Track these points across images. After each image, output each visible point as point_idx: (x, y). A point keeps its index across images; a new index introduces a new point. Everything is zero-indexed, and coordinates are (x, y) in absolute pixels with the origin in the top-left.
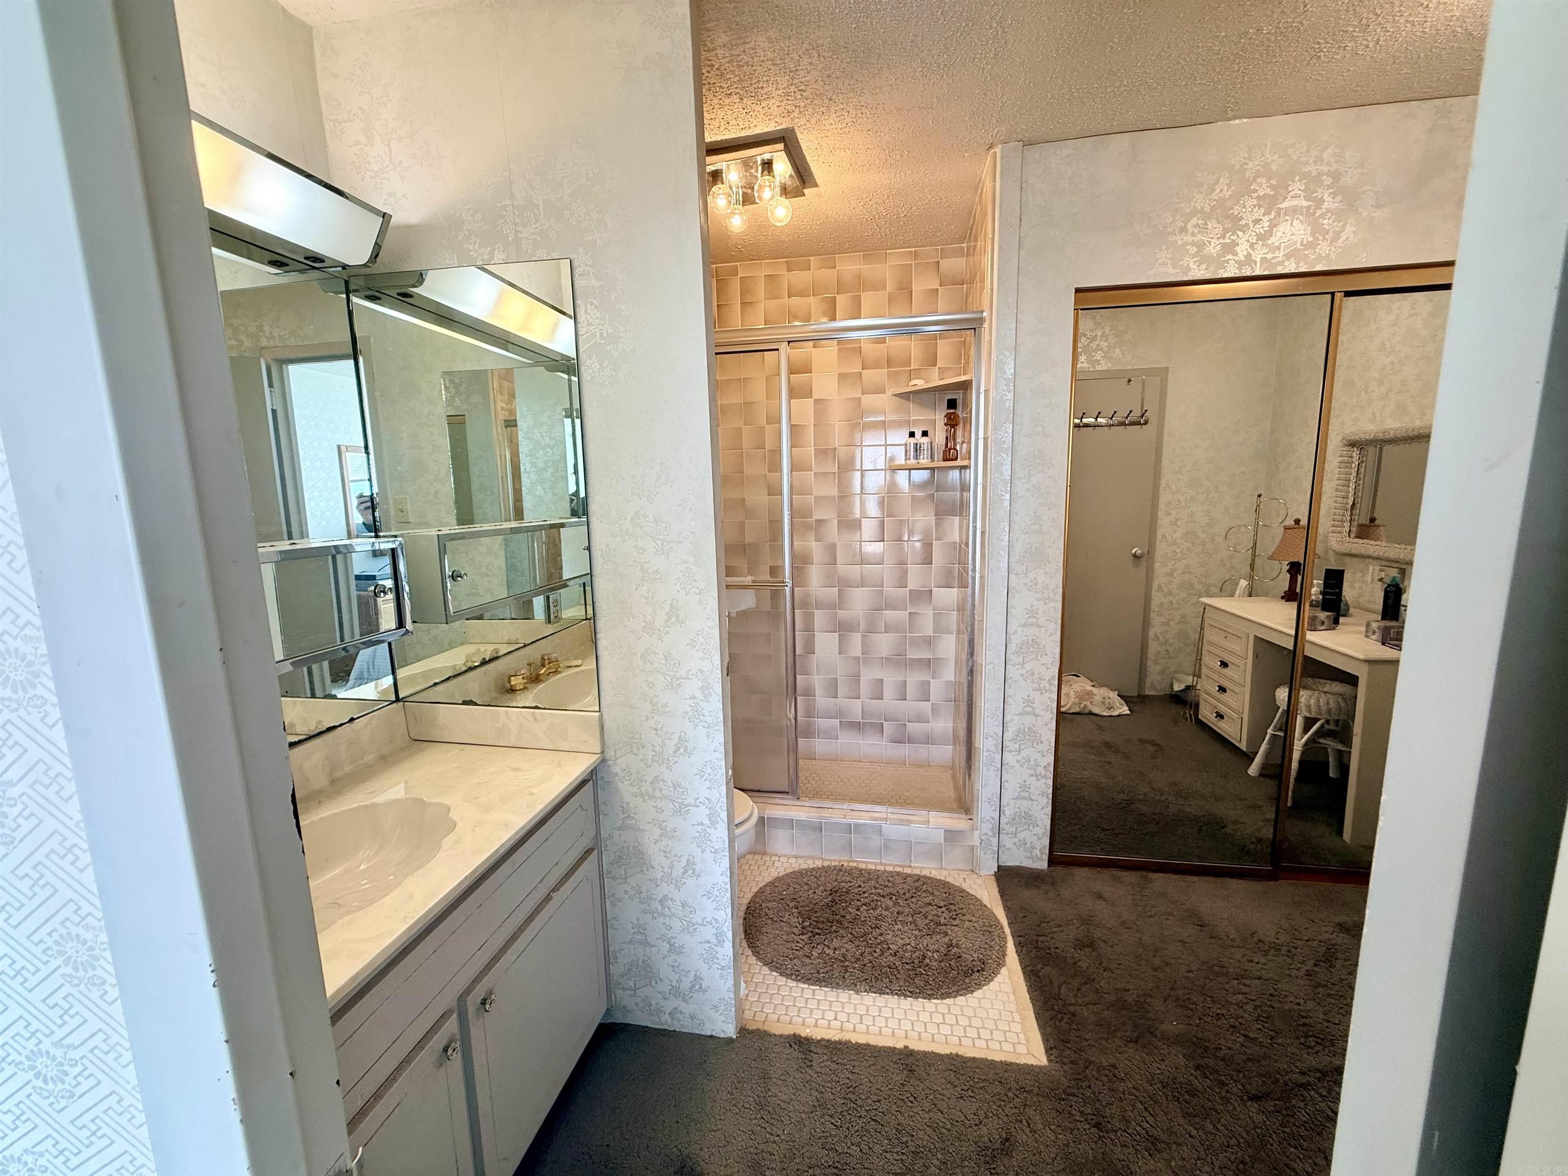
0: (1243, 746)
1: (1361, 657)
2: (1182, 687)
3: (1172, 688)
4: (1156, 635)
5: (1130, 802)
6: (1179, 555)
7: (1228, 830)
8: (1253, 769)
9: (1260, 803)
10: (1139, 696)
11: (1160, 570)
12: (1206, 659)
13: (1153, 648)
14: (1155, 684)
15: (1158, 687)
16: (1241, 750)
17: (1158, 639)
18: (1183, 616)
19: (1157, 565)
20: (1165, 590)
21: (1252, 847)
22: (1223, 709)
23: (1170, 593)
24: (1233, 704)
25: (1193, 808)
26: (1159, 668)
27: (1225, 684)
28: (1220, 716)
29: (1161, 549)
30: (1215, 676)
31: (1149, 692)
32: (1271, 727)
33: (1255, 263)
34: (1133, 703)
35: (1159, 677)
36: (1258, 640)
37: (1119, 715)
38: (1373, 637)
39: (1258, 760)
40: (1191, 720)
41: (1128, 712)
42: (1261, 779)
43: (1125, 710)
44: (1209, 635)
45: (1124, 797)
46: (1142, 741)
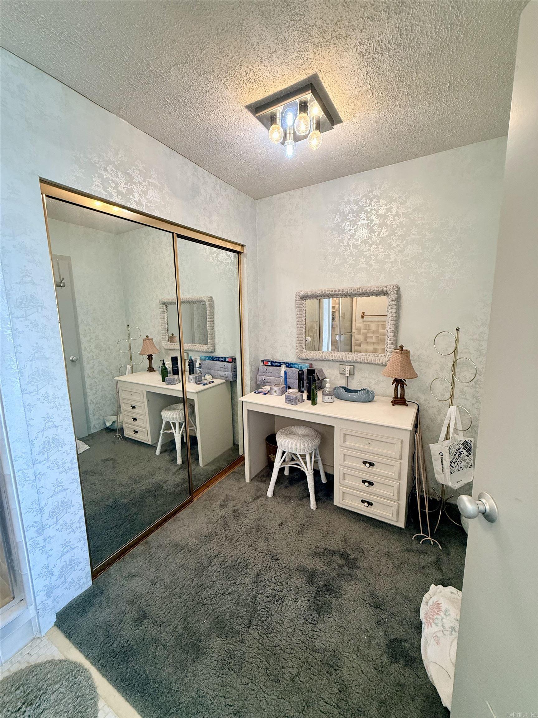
0: (150, 443)
1: (195, 392)
2: (111, 423)
3: (106, 425)
4: (91, 401)
5: (116, 502)
6: (95, 357)
7: (165, 488)
8: (158, 452)
9: (168, 466)
10: (89, 435)
11: (87, 366)
12: (123, 407)
13: (91, 407)
14: (95, 427)
15: (97, 427)
16: (149, 445)
17: (93, 402)
18: (103, 387)
19: (85, 364)
20: (92, 376)
21: (177, 490)
22: (137, 429)
23: (94, 377)
24: (142, 424)
25: (145, 485)
26: (96, 417)
27: (135, 417)
28: (136, 432)
29: (85, 355)
30: (130, 414)
31: (93, 431)
32: (162, 430)
33: (143, 205)
34: (88, 440)
35: (97, 422)
36: (148, 392)
37: (84, 451)
38: (192, 382)
39: (159, 447)
40: (121, 439)
41: (89, 447)
42: (162, 455)
43: (86, 447)
44: (122, 395)
45: (111, 500)
46: (105, 461)
